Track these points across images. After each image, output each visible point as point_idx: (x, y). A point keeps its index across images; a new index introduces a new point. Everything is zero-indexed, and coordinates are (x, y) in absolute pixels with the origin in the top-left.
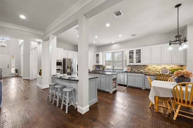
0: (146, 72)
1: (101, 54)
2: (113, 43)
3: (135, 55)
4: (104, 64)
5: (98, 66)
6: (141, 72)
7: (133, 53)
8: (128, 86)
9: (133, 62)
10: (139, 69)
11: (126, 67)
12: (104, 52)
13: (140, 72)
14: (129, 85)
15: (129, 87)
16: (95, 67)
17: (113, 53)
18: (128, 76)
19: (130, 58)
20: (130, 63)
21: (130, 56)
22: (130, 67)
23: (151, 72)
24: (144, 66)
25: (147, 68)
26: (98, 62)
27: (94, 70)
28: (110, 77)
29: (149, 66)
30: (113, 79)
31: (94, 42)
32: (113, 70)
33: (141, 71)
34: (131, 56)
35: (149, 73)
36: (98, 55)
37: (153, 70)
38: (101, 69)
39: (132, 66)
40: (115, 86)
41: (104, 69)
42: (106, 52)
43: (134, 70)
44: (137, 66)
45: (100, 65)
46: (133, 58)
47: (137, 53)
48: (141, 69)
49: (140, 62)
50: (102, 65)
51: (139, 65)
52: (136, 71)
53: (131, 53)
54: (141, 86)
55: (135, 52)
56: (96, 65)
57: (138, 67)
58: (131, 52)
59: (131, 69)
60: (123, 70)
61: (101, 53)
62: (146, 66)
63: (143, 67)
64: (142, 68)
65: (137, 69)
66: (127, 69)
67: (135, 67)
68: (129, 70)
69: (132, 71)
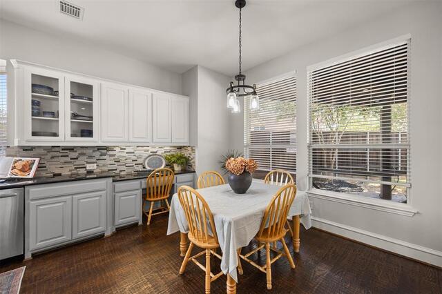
0: (106, 169)
6: (90, 172)
7: (53, 92)
8: (28, 256)
9: (54, 131)
10: (82, 161)
13: (82, 171)
14: (38, 245)
19: (33, 114)
20: (34, 134)
22: (33, 153)
23: (123, 168)
24: (99, 148)
25: (111, 156)
29: (118, 149)
33: (89, 167)
34: (38, 104)
35: (117, 172)
37: (129, 162)
39: (42, 151)
43: (54, 168)
44: (72, 149)
48: (89, 160)
49: (88, 133)
51: (82, 147)
52: (66, 172)
53: (41, 86)
54: (100, 230)
55: (66, 91)
57: (74, 155)
58: (45, 87)
59: (41, 166)
62: (106, 148)
63: (97, 154)
64: (91, 157)
65: (72, 161)
66: (14, 168)
67: (61, 154)
68: (26, 168)
69: (44, 174)
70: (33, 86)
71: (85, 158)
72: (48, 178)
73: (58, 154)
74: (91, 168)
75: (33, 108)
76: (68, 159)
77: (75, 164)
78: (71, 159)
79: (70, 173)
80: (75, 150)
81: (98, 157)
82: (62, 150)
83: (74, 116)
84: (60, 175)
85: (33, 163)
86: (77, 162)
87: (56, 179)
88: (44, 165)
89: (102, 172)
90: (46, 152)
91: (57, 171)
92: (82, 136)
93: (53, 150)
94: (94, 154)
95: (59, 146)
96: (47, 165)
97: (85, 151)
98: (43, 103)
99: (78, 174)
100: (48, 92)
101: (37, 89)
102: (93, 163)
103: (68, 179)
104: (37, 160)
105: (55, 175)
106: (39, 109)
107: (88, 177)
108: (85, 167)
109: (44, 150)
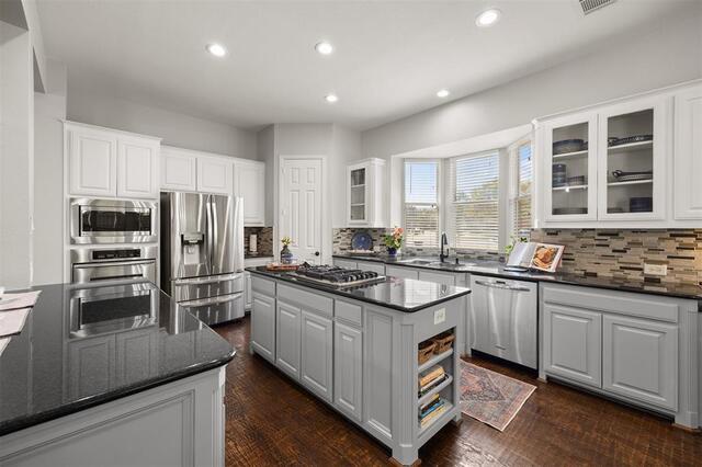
0: (694, 279)
1: (375, 167)
2: (443, 94)
3: (598, 161)
4: (395, 223)
5: (364, 236)
7: (582, 144)
8: (542, 376)
9: (581, 206)
10: (633, 256)
11: (527, 245)
12: (395, 158)
13: (635, 276)
14: (554, 369)
15: (553, 382)
16: (345, 240)
17: (446, 160)
18: (546, 309)
19: (555, 184)
20: (556, 212)
21: (555, 168)
22: (557, 238)
24: (675, 234)
26: (359, 211)
27: (343, 253)
28: (395, 323)
30: (422, 346)
31: (332, 99)
32: (443, 257)
33: (650, 270)
34: (563, 168)
36: (359, 176)
38: (377, 249)
39: (569, 236)
40: (441, 393)
41: (392, 251)
42: (404, 160)
43: (585, 263)
44: (614, 234)
45: (375, 230)
46: (583, 180)
47: (613, 141)
48: (650, 257)
49: (643, 203)
50: (383, 230)
51: (635, 231)
52: (605, 271)
53: (566, 142)
54: (663, 401)
55: (598, 139)
56: (353, 230)
57: (618, 244)
58: (571, 141)
59: (566, 258)
60: (502, 260)
61: (378, 162)
62: (695, 234)
63: (671, 246)
64: (654, 250)
65: (616, 254)
66: (536, 256)
67: (597, 242)
68: (547, 259)
69: (571, 270)
70: (555, 145)
71: (641, 251)
72: (577, 276)
73: (592, 241)
74: (654, 273)
75: (554, 176)
76: (608, 251)
77: (620, 260)
78: (614, 251)
79: (611, 275)
80: (621, 235)
81: (673, 252)
82: (600, 235)
83: (617, 176)
84: (595, 275)
85: (555, 253)
86: (625, 258)
87: (589, 280)
88: (570, 257)
89: (682, 285)
90: (574, 237)
91: (591, 269)
92: (632, 210)
93: (585, 234)
94: (662, 245)
95: (593, 230)
96: (576, 256)
97: (640, 238)
98: (569, 166)
99: (626, 280)
100: (575, 147)
101: (559, 148)
102: (661, 263)
103: (608, 285)
104: (561, 248)
105: (587, 274)
106: (564, 176)
107: (647, 288)
108: (641, 269)
109: (573, 234)
